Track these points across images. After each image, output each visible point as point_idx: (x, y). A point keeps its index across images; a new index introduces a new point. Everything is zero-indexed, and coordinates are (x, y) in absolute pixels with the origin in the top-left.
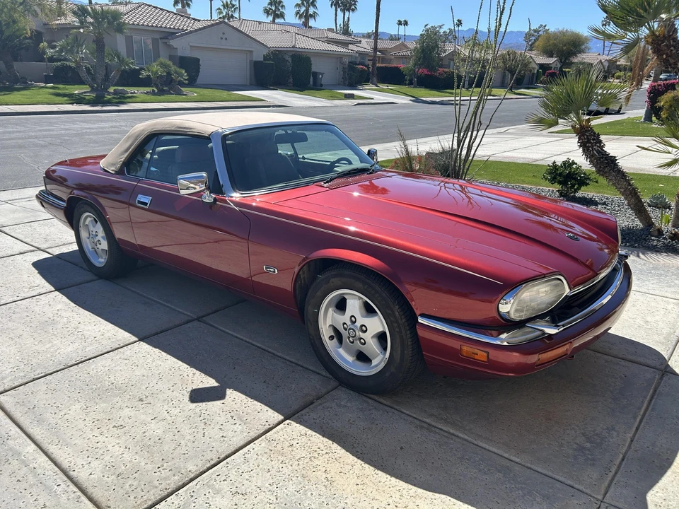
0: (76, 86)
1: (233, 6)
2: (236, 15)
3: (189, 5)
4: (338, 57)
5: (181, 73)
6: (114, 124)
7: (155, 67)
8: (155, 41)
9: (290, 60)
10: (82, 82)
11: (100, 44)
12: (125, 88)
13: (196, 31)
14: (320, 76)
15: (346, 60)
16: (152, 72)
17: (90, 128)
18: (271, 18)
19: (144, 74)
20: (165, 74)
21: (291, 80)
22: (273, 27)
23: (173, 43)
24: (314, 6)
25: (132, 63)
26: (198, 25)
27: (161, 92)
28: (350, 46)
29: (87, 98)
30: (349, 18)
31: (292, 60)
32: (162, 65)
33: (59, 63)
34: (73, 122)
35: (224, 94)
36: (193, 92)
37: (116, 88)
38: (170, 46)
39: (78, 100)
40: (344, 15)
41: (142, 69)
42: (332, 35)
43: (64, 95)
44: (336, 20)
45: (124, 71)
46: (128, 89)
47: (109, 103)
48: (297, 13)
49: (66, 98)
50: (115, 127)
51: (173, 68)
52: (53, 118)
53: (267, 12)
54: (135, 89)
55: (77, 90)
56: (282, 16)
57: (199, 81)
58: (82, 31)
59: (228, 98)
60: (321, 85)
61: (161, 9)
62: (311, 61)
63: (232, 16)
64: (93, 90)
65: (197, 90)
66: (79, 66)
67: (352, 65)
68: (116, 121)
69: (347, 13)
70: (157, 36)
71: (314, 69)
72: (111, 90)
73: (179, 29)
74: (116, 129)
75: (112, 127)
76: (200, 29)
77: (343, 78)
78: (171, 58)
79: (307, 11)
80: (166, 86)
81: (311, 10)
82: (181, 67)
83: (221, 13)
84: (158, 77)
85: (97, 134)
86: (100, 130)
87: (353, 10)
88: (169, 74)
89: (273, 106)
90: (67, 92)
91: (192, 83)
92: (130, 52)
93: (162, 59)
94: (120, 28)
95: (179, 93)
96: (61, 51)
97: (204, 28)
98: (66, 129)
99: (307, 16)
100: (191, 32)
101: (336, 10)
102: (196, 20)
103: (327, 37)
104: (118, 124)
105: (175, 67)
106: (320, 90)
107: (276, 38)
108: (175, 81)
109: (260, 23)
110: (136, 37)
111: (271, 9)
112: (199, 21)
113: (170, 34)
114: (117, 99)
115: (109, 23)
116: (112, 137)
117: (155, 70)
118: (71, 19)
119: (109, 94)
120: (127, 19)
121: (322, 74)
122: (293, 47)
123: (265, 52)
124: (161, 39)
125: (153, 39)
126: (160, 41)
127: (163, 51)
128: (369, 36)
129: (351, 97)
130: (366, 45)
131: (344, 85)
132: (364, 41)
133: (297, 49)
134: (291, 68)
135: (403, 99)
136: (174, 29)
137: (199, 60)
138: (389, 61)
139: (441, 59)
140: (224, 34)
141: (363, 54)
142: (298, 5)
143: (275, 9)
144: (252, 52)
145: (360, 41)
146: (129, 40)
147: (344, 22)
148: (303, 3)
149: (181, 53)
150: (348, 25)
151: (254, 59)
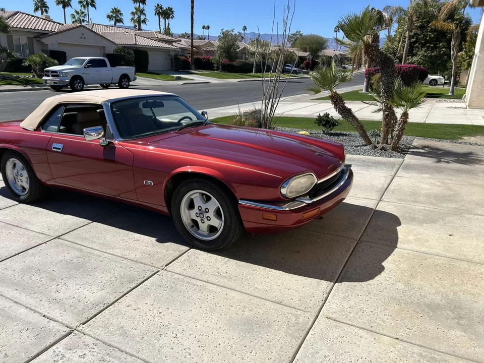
1: (83, 13)
2: (86, 19)
4: (167, 51)
7: (34, 58)
8: (30, 39)
12: (11, 74)
13: (62, 32)
15: (173, 53)
16: (32, 62)
18: (113, 22)
19: (27, 64)
20: (42, 63)
22: (116, 29)
23: (45, 40)
25: (16, 56)
26: (63, 28)
28: (174, 44)
30: (169, 24)
31: (134, 53)
37: (4, 73)
38: (42, 43)
40: (165, 21)
41: (23, 59)
42: (160, 36)
44: (160, 26)
46: (14, 74)
48: (132, 19)
53: (110, 17)
54: (18, 74)
56: (120, 21)
62: (148, 54)
63: (83, 21)
67: (177, 56)
69: (167, 21)
70: (31, 36)
71: (150, 59)
73: (48, 30)
76: (65, 31)
77: (171, 65)
78: (44, 51)
79: (139, 18)
81: (142, 17)
82: (53, 58)
83: (74, 17)
84: (36, 65)
87: (171, 18)
92: (11, 48)
93: (38, 53)
99: (140, 22)
100: (58, 33)
101: (159, 18)
103: (157, 38)
105: (49, 58)
107: (121, 38)
109: (106, 26)
110: (15, 37)
111: (112, 16)
113: (42, 34)
122: (135, 44)
123: (115, 47)
124: (34, 37)
125: (28, 38)
126: (34, 39)
127: (37, 47)
128: (183, 36)
129: (179, 79)
130: (184, 43)
131: (172, 70)
132: (183, 40)
133: (138, 46)
134: (133, 59)
135: (214, 80)
136: (45, 30)
137: (65, 53)
138: (201, 54)
139: (237, 53)
140: (83, 34)
141: (183, 49)
142: (133, 13)
143: (116, 16)
144: (104, 47)
145: (181, 40)
146: (10, 39)
147: (165, 27)
148: (136, 12)
149: (50, 48)
150: (169, 28)
151: (107, 52)
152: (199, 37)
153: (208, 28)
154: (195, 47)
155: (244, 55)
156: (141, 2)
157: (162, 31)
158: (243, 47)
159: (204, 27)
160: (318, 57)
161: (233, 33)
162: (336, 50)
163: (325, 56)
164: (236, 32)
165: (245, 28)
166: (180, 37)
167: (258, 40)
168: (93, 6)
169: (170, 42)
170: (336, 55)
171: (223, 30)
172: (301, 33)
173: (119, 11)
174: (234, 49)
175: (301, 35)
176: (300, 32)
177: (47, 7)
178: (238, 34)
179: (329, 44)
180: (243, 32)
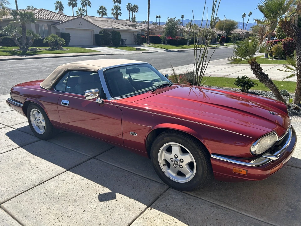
0: (13, 47)
1: (84, 10)
2: (85, 14)
3: (63, 10)
4: (132, 32)
5: (62, 40)
6: (33, 64)
7: (50, 38)
8: (49, 26)
9: (111, 33)
10: (15, 45)
11: (24, 28)
12: (36, 48)
13: (68, 21)
14: (125, 41)
15: (136, 34)
16: (49, 40)
17: (22, 67)
18: (101, 15)
19: (45, 41)
20: (55, 41)
21: (112, 43)
22: (102, 19)
23: (58, 27)
24: (120, 10)
25: (39, 36)
26: (68, 19)
27: (53, 49)
28: (137, 27)
29: (18, 52)
30: (135, 15)
31: (112, 34)
32: (53, 37)
33: (4, 37)
34: (13, 64)
35: (82, 49)
36: (68, 49)
37: (32, 47)
38: (56, 28)
39: (14, 54)
40: (133, 13)
41: (44, 39)
42: (128, 23)
43: (7, 52)
44: (129, 16)
45: (36, 40)
46: (38, 48)
47: (29, 54)
48: (112, 13)
49: (8, 53)
50: (34, 66)
51: (58, 38)
52: (4, 62)
53: (99, 12)
54: (41, 48)
55: (13, 49)
56: (106, 14)
57: (70, 43)
58: (15, 22)
59: (84, 51)
60: (125, 45)
61: (51, 12)
62: (120, 34)
63: (83, 15)
64: (21, 49)
65: (70, 48)
66: (14, 38)
67: (138, 35)
68: (34, 63)
69: (134, 13)
70: (50, 24)
71: (122, 37)
72: (30, 48)
73: (60, 20)
74: (35, 67)
75: (32, 66)
76: (70, 20)
77: (135, 41)
78: (57, 33)
79: (117, 12)
80: (55, 46)
81: (119, 12)
82: (62, 37)
83: (78, 13)
84: (51, 42)
85: (25, 69)
86: (27, 67)
87: (137, 12)
88: (56, 41)
89: (105, 54)
90: (9, 50)
91: (67, 45)
92: (38, 31)
93: (53, 34)
94: (33, 20)
95: (62, 49)
96: (5, 31)
97: (72, 20)
98: (11, 67)
99: (117, 14)
100: (66, 22)
101: (129, 12)
102: (67, 16)
103: (127, 24)
104: (35, 64)
105: (59, 38)
106: (125, 47)
107: (104, 24)
108: (60, 44)
109: (96, 17)
110: (40, 24)
111: (100, 11)
112: (69, 17)
113: (56, 23)
114: (32, 52)
115: (28, 18)
116: (33, 70)
117: (50, 39)
118: (10, 17)
119: (29, 50)
120: (36, 16)
121: (126, 40)
122: (112, 28)
123: (100, 30)
124: (52, 25)
127: (53, 31)
128: (144, 23)
129: (139, 49)
130: (144, 27)
131: (135, 44)
132: (143, 25)
133: (114, 29)
134: (111, 37)
135: (162, 50)
136: (58, 20)
137: (70, 34)
138: (154, 34)
139: (177, 32)
140: (81, 22)
141: (143, 31)
142: (113, 10)
143: (102, 11)
144: (93, 30)
145: (141, 25)
146: (37, 26)
147: (133, 17)
148: (115, 9)
149: (61, 31)
150: (135, 18)
151: (95, 34)
152: (153, 23)
153: (160, 17)
154: (150, 29)
155: (181, 34)
156: (118, 2)
157: (131, 19)
158: (181, 28)
159: (157, 17)
160: (231, 34)
161: (175, 20)
162: (243, 29)
163: (235, 33)
164: (177, 19)
165: (183, 17)
166: (142, 23)
167: (190, 24)
168: (90, 5)
169: (135, 26)
170: (243, 32)
171: (168, 18)
172: (219, 19)
173: (105, 8)
174: (175, 30)
175: (219, 20)
176: (219, 18)
177: (63, 7)
178: (178, 20)
179: (238, 25)
180: (181, 19)
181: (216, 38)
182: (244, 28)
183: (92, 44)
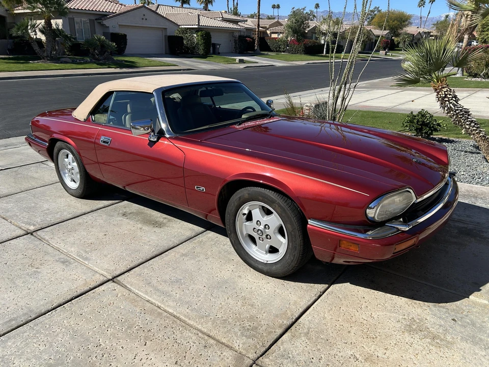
4: (230, 32)
8: (92, 22)
11: (48, 24)
13: (123, 13)
14: (218, 47)
15: (237, 34)
18: (180, 4)
19: (84, 46)
20: (100, 46)
22: (181, 10)
23: (106, 22)
26: (123, 9)
28: (239, 24)
30: (237, 4)
31: (197, 35)
36: (122, 61)
38: (103, 25)
40: (234, 1)
42: (226, 16)
44: (228, 5)
51: (106, 42)
54: (76, 59)
56: (187, 2)
57: (127, 51)
59: (149, 64)
60: (219, 52)
62: (210, 35)
65: (125, 58)
66: (32, 41)
67: (241, 37)
70: (93, 18)
71: (213, 41)
73: (109, 12)
76: (126, 12)
77: (235, 48)
78: (104, 34)
82: (112, 41)
89: (183, 70)
91: (121, 53)
92: (73, 30)
94: (64, 12)
97: (130, 11)
99: (206, 2)
100: (119, 14)
102: (122, 5)
103: (222, 18)
105: (108, 41)
107: (183, 18)
108: (108, 52)
109: (172, 7)
110: (77, 19)
112: (125, 6)
113: (102, 16)
115: (55, 8)
118: (27, 6)
120: (70, 5)
121: (219, 45)
122: (198, 25)
123: (177, 29)
124: (96, 19)
125: (90, 20)
126: (95, 21)
127: (98, 29)
128: (252, 16)
129: (241, 61)
130: (251, 24)
131: (236, 52)
132: (249, 20)
133: (200, 27)
135: (279, 62)
136: (106, 11)
137: (126, 35)
139: (307, 32)
140: (144, 15)
141: (249, 30)
144: (166, 29)
145: (247, 20)
146: (72, 21)
147: (234, 6)
149: (111, 30)
151: (168, 34)
152: (268, 16)
153: (278, 7)
154: (261, 27)
155: (314, 35)
158: (314, 25)
159: (274, 7)
160: (397, 35)
161: (305, 12)
162: (419, 27)
163: (407, 34)
164: (307, 11)
165: (317, 6)
166: (248, 17)
169: (236, 22)
170: (419, 32)
171: (293, 8)
172: (380, 9)
174: (303, 28)
175: (380, 11)
176: (379, 7)
178: (309, 12)
179: (412, 20)
180: (315, 10)
181: (372, 42)
182: (422, 26)
183: (164, 52)
